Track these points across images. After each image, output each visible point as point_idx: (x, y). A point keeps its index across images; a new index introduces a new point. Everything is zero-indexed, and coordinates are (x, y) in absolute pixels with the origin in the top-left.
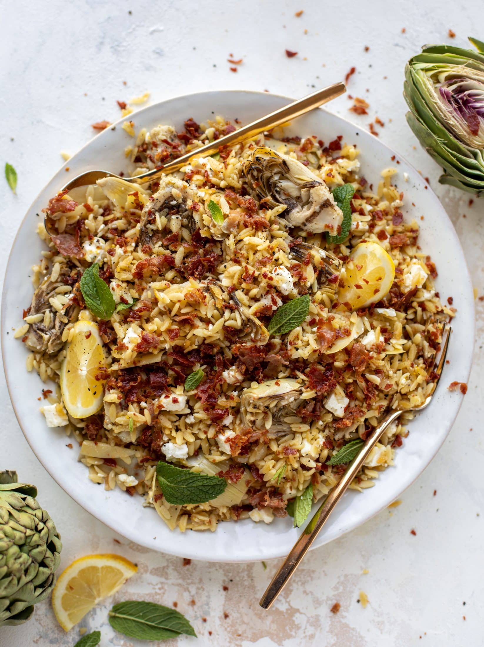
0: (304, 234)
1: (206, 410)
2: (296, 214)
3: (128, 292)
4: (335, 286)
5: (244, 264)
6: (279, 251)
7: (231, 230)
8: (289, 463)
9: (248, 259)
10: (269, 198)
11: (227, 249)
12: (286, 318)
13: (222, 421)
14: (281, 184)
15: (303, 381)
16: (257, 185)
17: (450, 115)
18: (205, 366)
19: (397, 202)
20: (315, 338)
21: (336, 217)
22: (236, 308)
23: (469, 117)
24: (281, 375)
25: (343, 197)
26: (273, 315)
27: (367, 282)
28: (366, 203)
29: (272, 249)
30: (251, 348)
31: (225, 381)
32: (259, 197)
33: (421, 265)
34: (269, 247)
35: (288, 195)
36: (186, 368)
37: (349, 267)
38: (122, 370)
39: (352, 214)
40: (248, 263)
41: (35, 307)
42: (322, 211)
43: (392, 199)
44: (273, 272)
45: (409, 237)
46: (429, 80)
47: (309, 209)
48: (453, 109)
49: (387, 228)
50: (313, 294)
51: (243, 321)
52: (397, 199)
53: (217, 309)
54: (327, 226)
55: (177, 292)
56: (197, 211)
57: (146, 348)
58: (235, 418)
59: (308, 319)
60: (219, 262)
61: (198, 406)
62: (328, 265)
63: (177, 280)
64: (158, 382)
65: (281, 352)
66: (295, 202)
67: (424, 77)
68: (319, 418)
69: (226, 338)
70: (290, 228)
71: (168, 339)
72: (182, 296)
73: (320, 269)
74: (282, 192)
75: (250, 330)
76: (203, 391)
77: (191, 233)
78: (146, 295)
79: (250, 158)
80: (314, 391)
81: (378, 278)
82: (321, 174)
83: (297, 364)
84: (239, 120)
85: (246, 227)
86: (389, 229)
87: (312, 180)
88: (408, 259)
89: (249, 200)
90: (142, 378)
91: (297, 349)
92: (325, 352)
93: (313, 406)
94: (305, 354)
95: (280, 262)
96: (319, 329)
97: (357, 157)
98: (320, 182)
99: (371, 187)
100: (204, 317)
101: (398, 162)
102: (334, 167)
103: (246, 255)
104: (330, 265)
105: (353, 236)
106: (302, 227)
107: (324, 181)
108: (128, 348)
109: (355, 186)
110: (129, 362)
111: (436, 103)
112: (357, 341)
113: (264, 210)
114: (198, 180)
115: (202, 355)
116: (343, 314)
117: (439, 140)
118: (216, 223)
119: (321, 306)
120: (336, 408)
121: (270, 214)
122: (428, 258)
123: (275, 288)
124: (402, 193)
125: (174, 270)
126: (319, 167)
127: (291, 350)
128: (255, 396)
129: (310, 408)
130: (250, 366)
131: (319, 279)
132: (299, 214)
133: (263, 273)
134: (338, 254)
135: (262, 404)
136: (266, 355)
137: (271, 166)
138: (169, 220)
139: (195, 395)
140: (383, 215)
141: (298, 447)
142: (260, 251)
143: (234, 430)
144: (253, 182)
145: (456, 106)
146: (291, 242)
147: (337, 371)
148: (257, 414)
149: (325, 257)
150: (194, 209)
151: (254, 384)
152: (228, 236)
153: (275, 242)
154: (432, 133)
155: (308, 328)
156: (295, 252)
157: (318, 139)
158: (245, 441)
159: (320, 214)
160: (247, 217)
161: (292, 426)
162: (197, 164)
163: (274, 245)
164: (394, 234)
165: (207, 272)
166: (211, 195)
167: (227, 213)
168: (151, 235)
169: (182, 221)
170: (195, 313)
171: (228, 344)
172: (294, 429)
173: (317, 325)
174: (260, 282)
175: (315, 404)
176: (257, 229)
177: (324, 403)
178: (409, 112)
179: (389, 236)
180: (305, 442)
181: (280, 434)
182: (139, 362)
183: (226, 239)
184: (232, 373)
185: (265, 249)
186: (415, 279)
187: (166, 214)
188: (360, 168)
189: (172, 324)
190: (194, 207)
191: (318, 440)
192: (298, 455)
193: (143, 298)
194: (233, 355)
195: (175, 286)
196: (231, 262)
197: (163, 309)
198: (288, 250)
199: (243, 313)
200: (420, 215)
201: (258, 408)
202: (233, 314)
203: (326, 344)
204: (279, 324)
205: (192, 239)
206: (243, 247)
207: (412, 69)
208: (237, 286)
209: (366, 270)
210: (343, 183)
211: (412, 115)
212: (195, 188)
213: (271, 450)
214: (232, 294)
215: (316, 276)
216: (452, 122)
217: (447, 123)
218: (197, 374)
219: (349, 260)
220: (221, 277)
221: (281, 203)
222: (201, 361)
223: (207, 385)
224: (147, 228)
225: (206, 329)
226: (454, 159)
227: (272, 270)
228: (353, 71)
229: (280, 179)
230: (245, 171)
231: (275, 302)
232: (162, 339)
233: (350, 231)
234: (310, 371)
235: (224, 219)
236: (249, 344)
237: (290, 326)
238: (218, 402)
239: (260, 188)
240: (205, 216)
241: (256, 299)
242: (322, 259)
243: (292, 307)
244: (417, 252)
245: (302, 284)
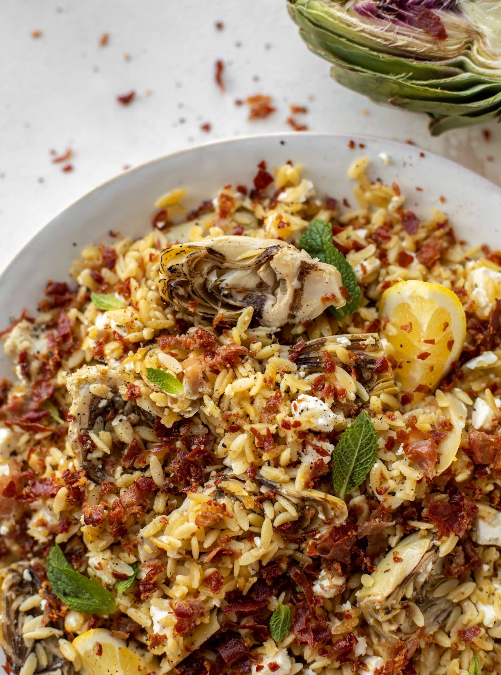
0: (299, 330)
1: (323, 652)
2: (272, 310)
3: (118, 561)
4: (389, 374)
5: (247, 427)
6: (282, 376)
7: (201, 390)
8: (477, 649)
9: (248, 416)
10: (222, 313)
11: (210, 420)
12: (351, 461)
13: (354, 654)
14: (225, 282)
15: (427, 530)
16: (194, 305)
17: (392, 34)
18: (283, 595)
19: (396, 200)
20: (408, 464)
21: (330, 279)
22: (275, 495)
23: (420, 19)
24: (393, 541)
25: (320, 243)
26: (330, 468)
27: (432, 342)
28: (355, 229)
29: (271, 381)
30: (331, 534)
31: (323, 598)
32: (208, 320)
33: (484, 265)
34: (265, 381)
35: (244, 290)
36: (259, 614)
37: (390, 334)
38: (178, 666)
39: (345, 257)
40: (251, 422)
41: (15, 653)
42: (306, 283)
43: (385, 201)
44: (293, 412)
45: (441, 237)
46: (333, 7)
47: (285, 291)
48: (391, 23)
49: (404, 244)
50: (366, 405)
51: (296, 505)
52: (391, 196)
53: (252, 511)
54: (325, 299)
55: (182, 523)
56: (139, 396)
57: (189, 625)
58: (368, 636)
59: (382, 442)
60: (212, 443)
61: (308, 653)
62: (361, 352)
63: (173, 504)
64: (234, 655)
65: (375, 512)
66: (260, 294)
67: (323, 7)
68: (479, 564)
69: (288, 540)
70: (276, 334)
71: (211, 594)
72: (191, 526)
73: (354, 364)
74: (233, 292)
75: (313, 512)
76: (303, 631)
77: (151, 427)
78: (144, 552)
79: (162, 276)
80: (452, 535)
81: (443, 327)
82: (269, 232)
83: (405, 513)
84: (115, 231)
85: (217, 372)
86: (407, 244)
87: (263, 250)
88: (460, 268)
89: (196, 333)
90: (210, 662)
91: (393, 494)
92: (435, 474)
93: (462, 555)
94: (408, 495)
95: (294, 390)
96: (405, 447)
97: (302, 175)
98: (275, 244)
99: (346, 203)
100: (240, 533)
101: (362, 146)
102: (280, 210)
103: (241, 412)
104: (364, 349)
105: (366, 287)
106: (291, 321)
107: (280, 238)
108: (165, 637)
109: (324, 216)
110: (180, 653)
111: (362, 31)
112: (467, 428)
113: (226, 332)
114: (113, 351)
115: (269, 583)
116: (423, 404)
117: (400, 78)
118: (174, 395)
119: (388, 413)
120: (495, 537)
121: (237, 333)
122: (485, 249)
123: (310, 430)
124: (394, 183)
125: (159, 493)
126: (261, 223)
127: (385, 500)
128: (379, 598)
129: (460, 560)
130: (343, 558)
131: (360, 379)
132: (276, 307)
133: (280, 423)
134: (363, 324)
135: (394, 602)
136: (356, 530)
137: (195, 268)
138: (112, 430)
139: (295, 641)
140: (387, 231)
141: (477, 620)
142: (257, 394)
143: (376, 654)
144: (185, 305)
145: (392, 17)
146: (291, 352)
147: (466, 487)
148: (395, 617)
149: (350, 344)
150: (133, 396)
151: (365, 579)
152: (200, 401)
153: (269, 368)
154: (384, 76)
155: (389, 456)
156: (304, 364)
157: (234, 187)
158: (402, 663)
159: (305, 288)
160: (209, 359)
161: (450, 597)
162: (96, 333)
163: (270, 374)
164: (418, 247)
165: (205, 467)
166: (143, 359)
167: (180, 370)
168: (100, 467)
169: (129, 419)
170: (224, 536)
171: (294, 546)
172: (455, 601)
173: (399, 443)
174: (285, 438)
175: (464, 550)
176: (234, 367)
177: (474, 539)
178: (332, 68)
179: (413, 255)
180: (483, 608)
181: (441, 619)
182: (192, 644)
183: (202, 407)
184: (326, 583)
185: (262, 388)
186: (491, 291)
187: (102, 424)
188: (316, 188)
189: (204, 569)
190: (132, 394)
191: (496, 592)
192: (483, 631)
193: (142, 558)
194: (311, 557)
195: (175, 515)
196: (228, 435)
197: (179, 557)
198: (294, 367)
199: (288, 495)
200: (437, 198)
201: (393, 609)
202: (276, 504)
203: (430, 463)
204: (347, 475)
205: (158, 435)
206: (230, 403)
207: (300, 7)
208: (257, 462)
209: (420, 326)
210: (305, 224)
211: (340, 70)
212: (117, 364)
213: (442, 647)
214: (257, 478)
215: (355, 378)
216: (401, 41)
217: (396, 48)
218: (279, 612)
219: (383, 323)
220: (227, 462)
221: (241, 308)
222: (274, 591)
223: (303, 620)
224: (90, 461)
225: (252, 548)
226: (438, 90)
227: (290, 409)
228: (220, 66)
229: (219, 276)
230: (166, 298)
231: (323, 452)
232: (202, 598)
233: (360, 284)
234: (430, 512)
235: (181, 381)
236: (325, 531)
237: (363, 469)
238: (333, 633)
239: (200, 305)
240: (153, 396)
241: (294, 464)
242: (348, 348)
243: (350, 441)
244: (464, 251)
245: (344, 401)
